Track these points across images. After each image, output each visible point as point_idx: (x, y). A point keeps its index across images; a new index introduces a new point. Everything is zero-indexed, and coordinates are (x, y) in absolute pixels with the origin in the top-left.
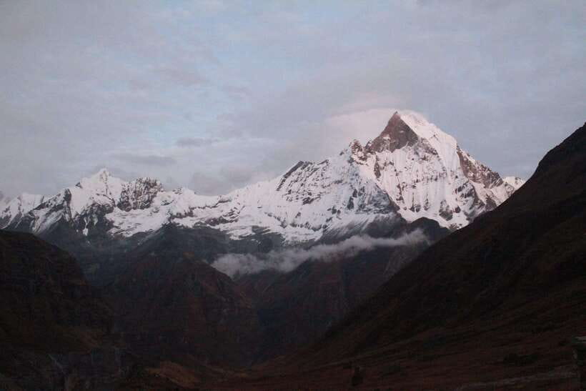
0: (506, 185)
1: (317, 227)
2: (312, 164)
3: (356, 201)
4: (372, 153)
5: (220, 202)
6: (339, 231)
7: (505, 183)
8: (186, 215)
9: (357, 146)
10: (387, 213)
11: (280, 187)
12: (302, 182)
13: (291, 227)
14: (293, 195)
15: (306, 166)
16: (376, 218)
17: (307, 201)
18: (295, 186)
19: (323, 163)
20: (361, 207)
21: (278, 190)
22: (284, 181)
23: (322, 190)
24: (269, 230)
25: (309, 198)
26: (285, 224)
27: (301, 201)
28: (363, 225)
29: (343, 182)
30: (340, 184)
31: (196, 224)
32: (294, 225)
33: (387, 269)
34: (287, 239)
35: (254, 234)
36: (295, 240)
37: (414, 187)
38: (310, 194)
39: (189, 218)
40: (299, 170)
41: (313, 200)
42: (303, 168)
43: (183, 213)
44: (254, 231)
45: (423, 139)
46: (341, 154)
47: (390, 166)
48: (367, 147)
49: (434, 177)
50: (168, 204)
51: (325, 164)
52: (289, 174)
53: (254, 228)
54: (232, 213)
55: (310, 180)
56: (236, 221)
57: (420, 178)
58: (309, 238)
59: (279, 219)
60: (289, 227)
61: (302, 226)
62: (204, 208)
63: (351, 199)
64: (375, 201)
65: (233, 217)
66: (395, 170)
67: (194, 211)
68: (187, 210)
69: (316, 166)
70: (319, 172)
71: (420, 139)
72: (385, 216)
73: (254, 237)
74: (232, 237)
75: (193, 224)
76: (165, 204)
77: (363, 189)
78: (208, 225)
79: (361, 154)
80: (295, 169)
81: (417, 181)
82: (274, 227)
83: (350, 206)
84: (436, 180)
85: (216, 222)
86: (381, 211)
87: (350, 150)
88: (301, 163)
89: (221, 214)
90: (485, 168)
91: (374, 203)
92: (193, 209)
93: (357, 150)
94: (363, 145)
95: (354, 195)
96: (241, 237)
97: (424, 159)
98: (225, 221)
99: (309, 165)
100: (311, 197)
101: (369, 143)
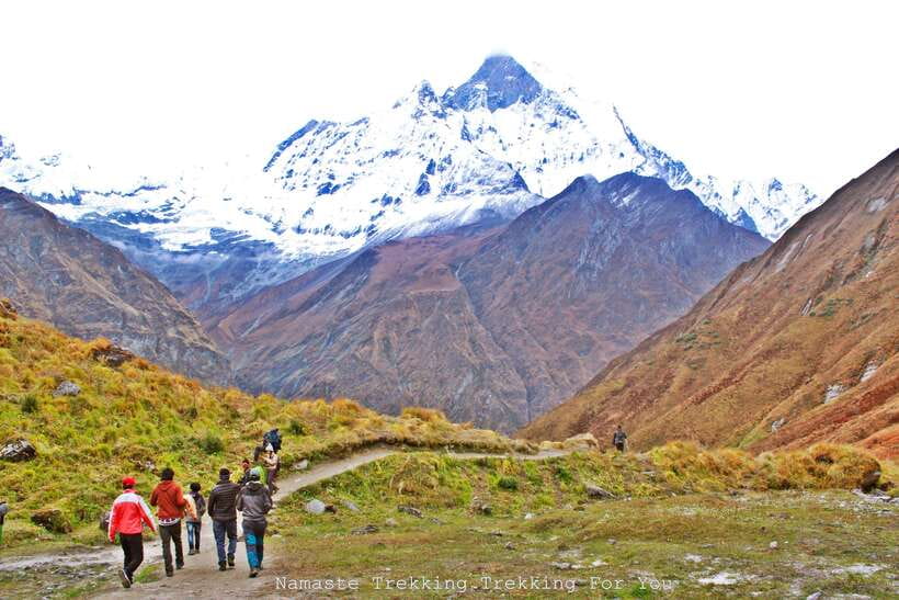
0: (698, 184)
1: (351, 229)
2: (334, 125)
3: (434, 181)
4: (455, 108)
5: (141, 188)
6: (406, 230)
7: (695, 180)
8: (64, 200)
9: (427, 92)
10: (510, 192)
11: (269, 165)
12: (316, 156)
13: (294, 234)
14: (297, 180)
15: (324, 128)
16: (489, 201)
17: (326, 189)
18: (301, 165)
19: (357, 123)
20: (449, 188)
21: (266, 169)
22: (278, 154)
23: (359, 170)
24: (246, 236)
25: (329, 184)
26: (280, 228)
27: (313, 190)
28: (463, 213)
29: (401, 153)
30: (395, 158)
31: (88, 215)
32: (299, 230)
34: (287, 251)
35: (215, 242)
36: (305, 251)
37: (539, 170)
38: (332, 177)
39: (69, 206)
40: (309, 136)
41: (337, 187)
42: (318, 132)
43: (57, 196)
44: (213, 238)
45: (550, 92)
46: (396, 106)
47: (490, 133)
48: (444, 97)
49: (578, 156)
50: (25, 181)
51: (362, 125)
52: (288, 143)
53: (215, 232)
54: (168, 207)
55: (330, 154)
56: (176, 221)
57: (549, 156)
58: (335, 249)
59: (267, 219)
60: (290, 234)
61: (317, 232)
62: (107, 195)
63: (423, 176)
64: (477, 176)
65: (170, 215)
66: (501, 141)
67: (84, 198)
68: (69, 193)
69: (343, 129)
70: (350, 139)
71: (544, 90)
72: (510, 197)
73: (214, 247)
74: (165, 246)
75: (80, 216)
76: (21, 181)
77: (448, 160)
78: (113, 221)
79: (435, 107)
80: (301, 133)
81: (545, 161)
82: (259, 231)
83: (423, 189)
84: (581, 159)
85: (131, 217)
86: (496, 190)
87: (415, 98)
88: (313, 123)
89: (145, 207)
90: (660, 153)
91: (476, 180)
92: (83, 192)
93: (427, 99)
94: (439, 93)
95: (431, 168)
96: (185, 246)
97: (555, 125)
98: (151, 220)
99: (330, 128)
100: (334, 183)
101: (449, 90)
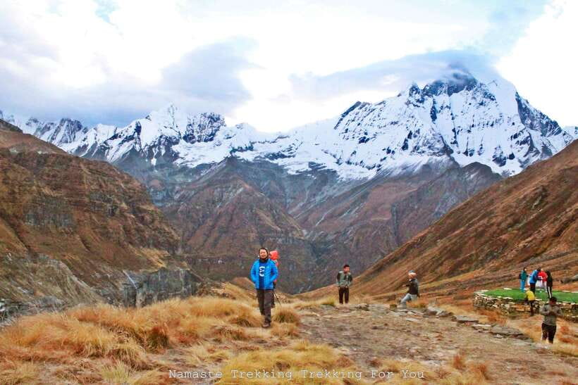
0: (564, 134)
1: (371, 166)
2: (369, 104)
3: (411, 143)
4: (429, 96)
5: (278, 138)
6: (392, 172)
7: (563, 132)
8: (247, 149)
9: (414, 89)
10: (440, 155)
11: (337, 126)
12: (359, 122)
13: (346, 164)
14: (350, 134)
15: (364, 106)
16: (430, 160)
17: (363, 140)
18: (352, 126)
19: (380, 104)
20: (416, 148)
21: (335, 128)
22: (341, 120)
23: (379, 131)
24: (324, 167)
25: (365, 138)
26: (340, 162)
27: (357, 140)
28: (416, 166)
29: (399, 123)
30: (396, 125)
31: (256, 158)
32: (349, 163)
33: (436, 210)
34: (341, 176)
35: (310, 169)
36: (349, 177)
37: (469, 131)
38: (366, 134)
39: (249, 152)
40: (356, 110)
41: (368, 139)
42: (361, 108)
43: (244, 148)
44: (310, 167)
45: (481, 84)
46: (399, 96)
47: (447, 109)
48: (424, 90)
49: (490, 123)
50: (230, 138)
51: (382, 105)
52: (347, 113)
53: (311, 164)
54: (290, 149)
55: (366, 120)
56: (294, 156)
57: (475, 123)
58: (362, 176)
59: (334, 156)
60: (344, 165)
61: (356, 164)
62: (264, 143)
63: (406, 140)
64: (429, 143)
65: (291, 153)
66: (452, 114)
67: (255, 146)
68: (248, 145)
69: (373, 107)
70: (376, 112)
71: (478, 84)
72: (439, 158)
73: (310, 172)
74: (289, 172)
75: (253, 158)
76: (227, 138)
77: (418, 131)
78: (267, 159)
79: (418, 97)
80: (353, 108)
81: (473, 126)
82: (330, 164)
83: (405, 147)
84: (492, 125)
85: (275, 156)
86: (434, 154)
87: (408, 92)
88: (358, 103)
89: (280, 149)
90: (544, 116)
91: (429, 145)
92: (254, 143)
93: (414, 92)
94: (421, 87)
95: (410, 136)
96: (297, 172)
97: (482, 104)
98: (283, 156)
99: (367, 106)
100: (367, 137)
101: (427, 86)
